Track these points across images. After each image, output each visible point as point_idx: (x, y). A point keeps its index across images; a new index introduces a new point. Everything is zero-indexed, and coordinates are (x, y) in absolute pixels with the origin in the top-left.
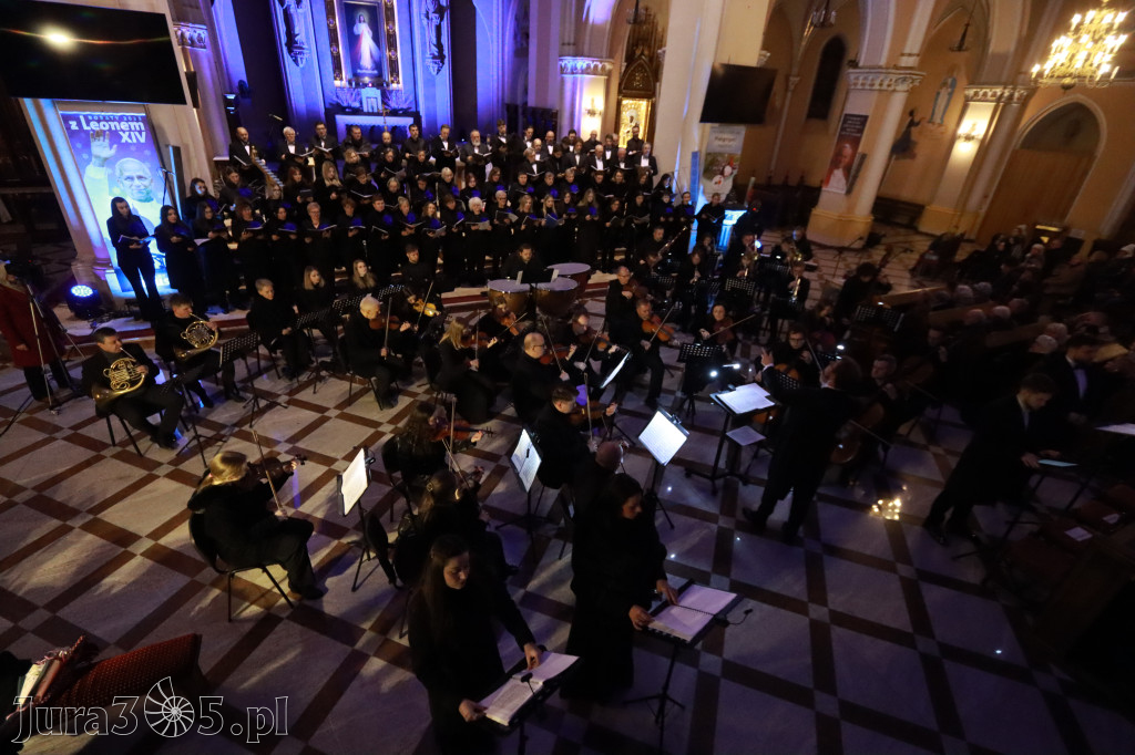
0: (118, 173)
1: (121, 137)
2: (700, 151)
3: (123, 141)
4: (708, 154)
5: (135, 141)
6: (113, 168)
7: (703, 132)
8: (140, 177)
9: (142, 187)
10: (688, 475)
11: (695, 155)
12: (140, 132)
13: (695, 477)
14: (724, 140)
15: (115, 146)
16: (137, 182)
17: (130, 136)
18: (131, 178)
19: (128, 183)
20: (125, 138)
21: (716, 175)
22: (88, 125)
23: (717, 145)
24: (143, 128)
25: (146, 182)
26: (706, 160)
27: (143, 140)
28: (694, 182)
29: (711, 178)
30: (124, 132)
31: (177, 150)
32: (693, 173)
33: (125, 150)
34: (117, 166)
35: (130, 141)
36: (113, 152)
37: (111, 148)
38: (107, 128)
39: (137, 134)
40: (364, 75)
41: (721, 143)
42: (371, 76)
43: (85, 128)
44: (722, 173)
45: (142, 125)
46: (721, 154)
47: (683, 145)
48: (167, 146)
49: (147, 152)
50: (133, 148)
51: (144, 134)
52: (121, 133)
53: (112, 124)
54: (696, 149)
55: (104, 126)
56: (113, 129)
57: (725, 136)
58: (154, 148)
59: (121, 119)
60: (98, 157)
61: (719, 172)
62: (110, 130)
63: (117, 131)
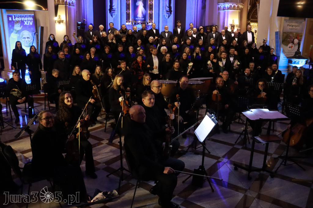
0: (21, 36)
1: (24, 23)
2: (280, 32)
3: (25, 24)
4: (284, 33)
5: (29, 24)
6: (20, 34)
7: (281, 22)
8: (28, 38)
9: (28, 41)
10: (236, 169)
11: (277, 33)
12: (31, 21)
13: (239, 169)
14: (292, 26)
15: (22, 26)
16: (27, 39)
17: (27, 23)
18: (25, 38)
19: (24, 40)
20: (26, 23)
21: (289, 43)
22: (15, 18)
23: (288, 29)
24: (32, 20)
25: (29, 40)
26: (283, 35)
27: (31, 24)
28: (277, 46)
29: (287, 45)
30: (26, 21)
31: (42, 28)
32: (277, 42)
33: (25, 27)
35: (27, 24)
37: (20, 27)
38: (20, 20)
39: (30, 22)
40: (138, 20)
41: (291, 27)
42: (141, 20)
43: (14, 20)
44: (293, 42)
45: (32, 18)
46: (291, 33)
47: (270, 29)
48: (39, 27)
49: (32, 29)
50: (28, 27)
51: (32, 22)
52: (25, 21)
53: (22, 18)
54: (278, 31)
55: (20, 19)
56: (23, 20)
57: (293, 24)
58: (34, 27)
59: (26, 16)
60: (16, 30)
61: (291, 42)
62: (21, 20)
63: (23, 21)
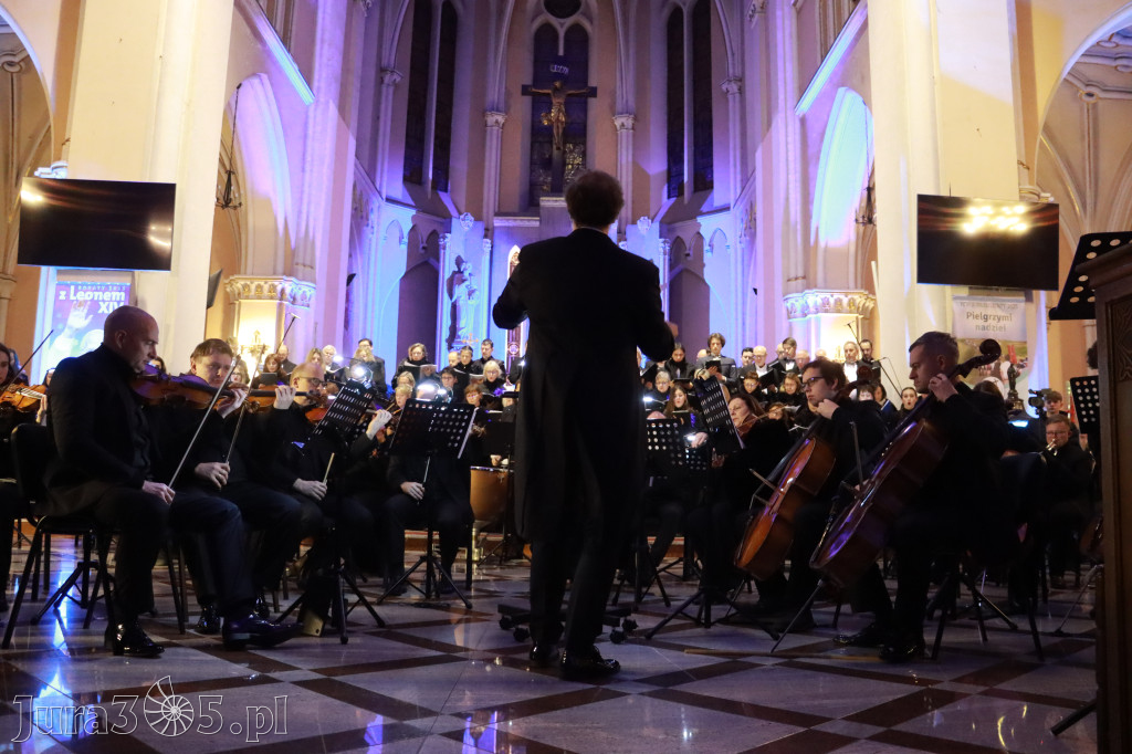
0: (83, 344)
1: (99, 307)
3: (100, 312)
6: (79, 338)
14: (986, 318)
15: (91, 316)
22: (75, 295)
23: (974, 326)
24: (123, 299)
30: (104, 301)
34: (85, 338)
36: (86, 323)
37: (86, 318)
43: (72, 297)
45: (123, 294)
53: (96, 293)
56: (96, 298)
59: (107, 289)
60: (71, 327)
61: (989, 372)
62: (92, 300)
63: (98, 301)
